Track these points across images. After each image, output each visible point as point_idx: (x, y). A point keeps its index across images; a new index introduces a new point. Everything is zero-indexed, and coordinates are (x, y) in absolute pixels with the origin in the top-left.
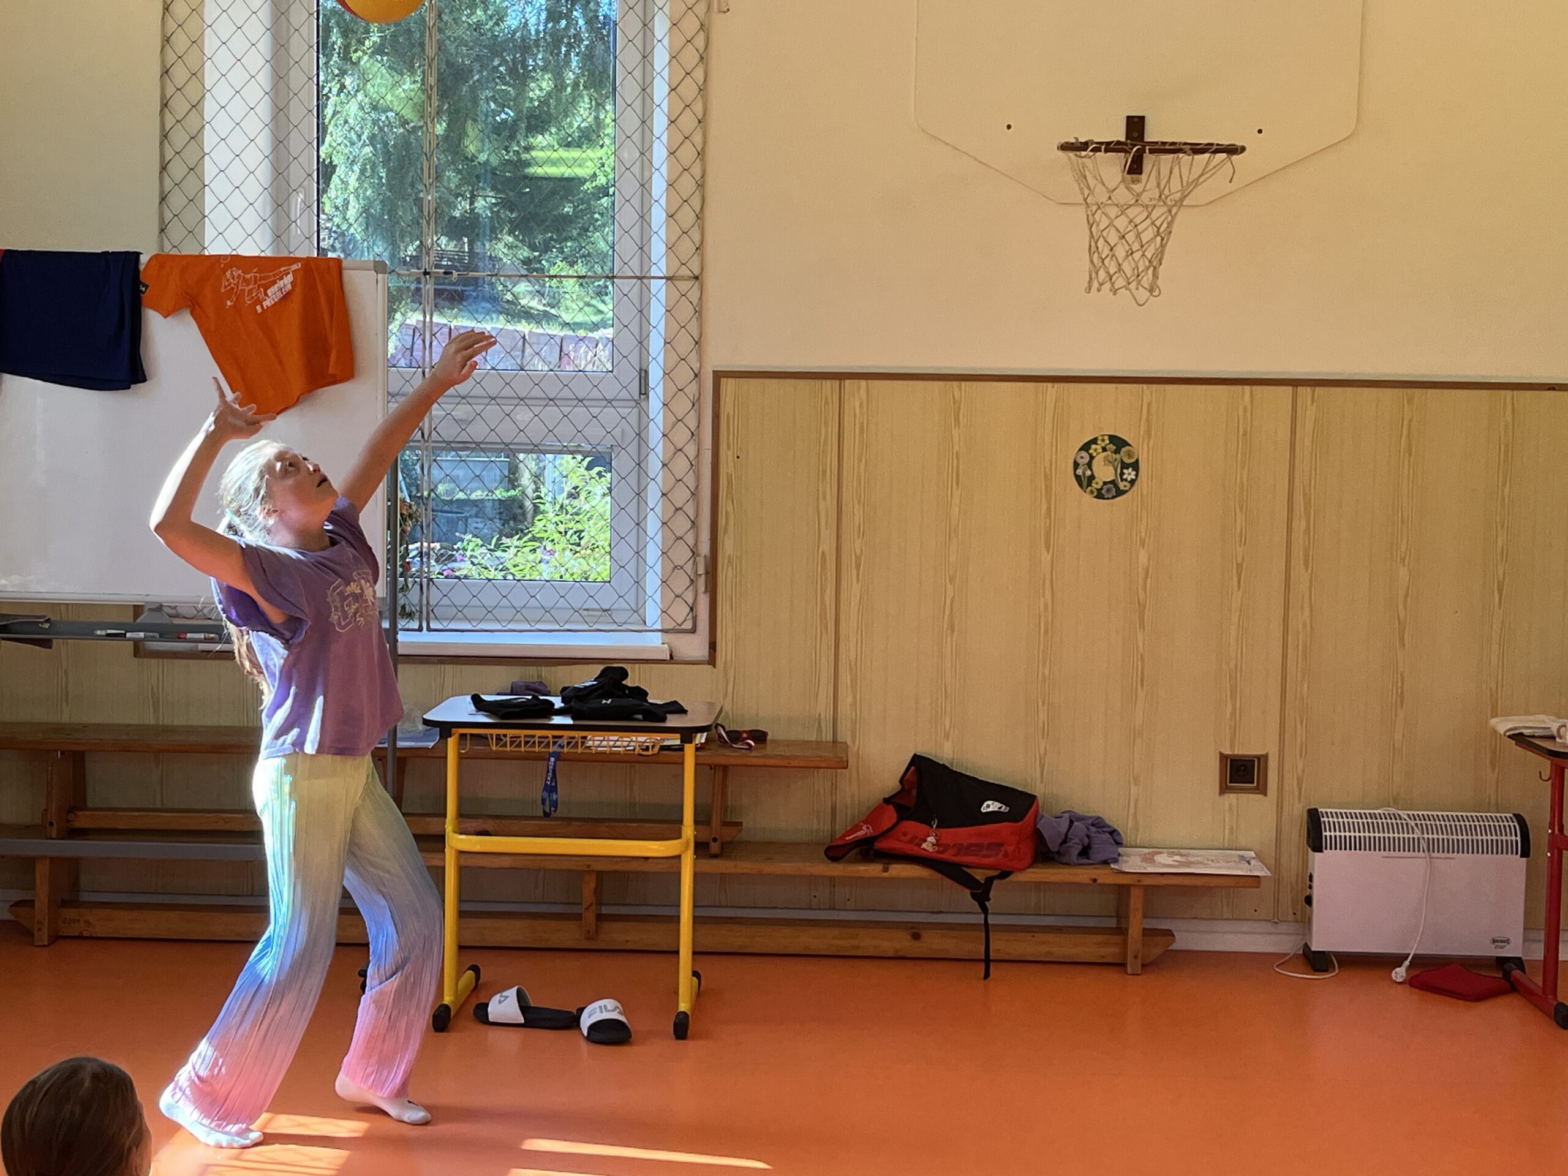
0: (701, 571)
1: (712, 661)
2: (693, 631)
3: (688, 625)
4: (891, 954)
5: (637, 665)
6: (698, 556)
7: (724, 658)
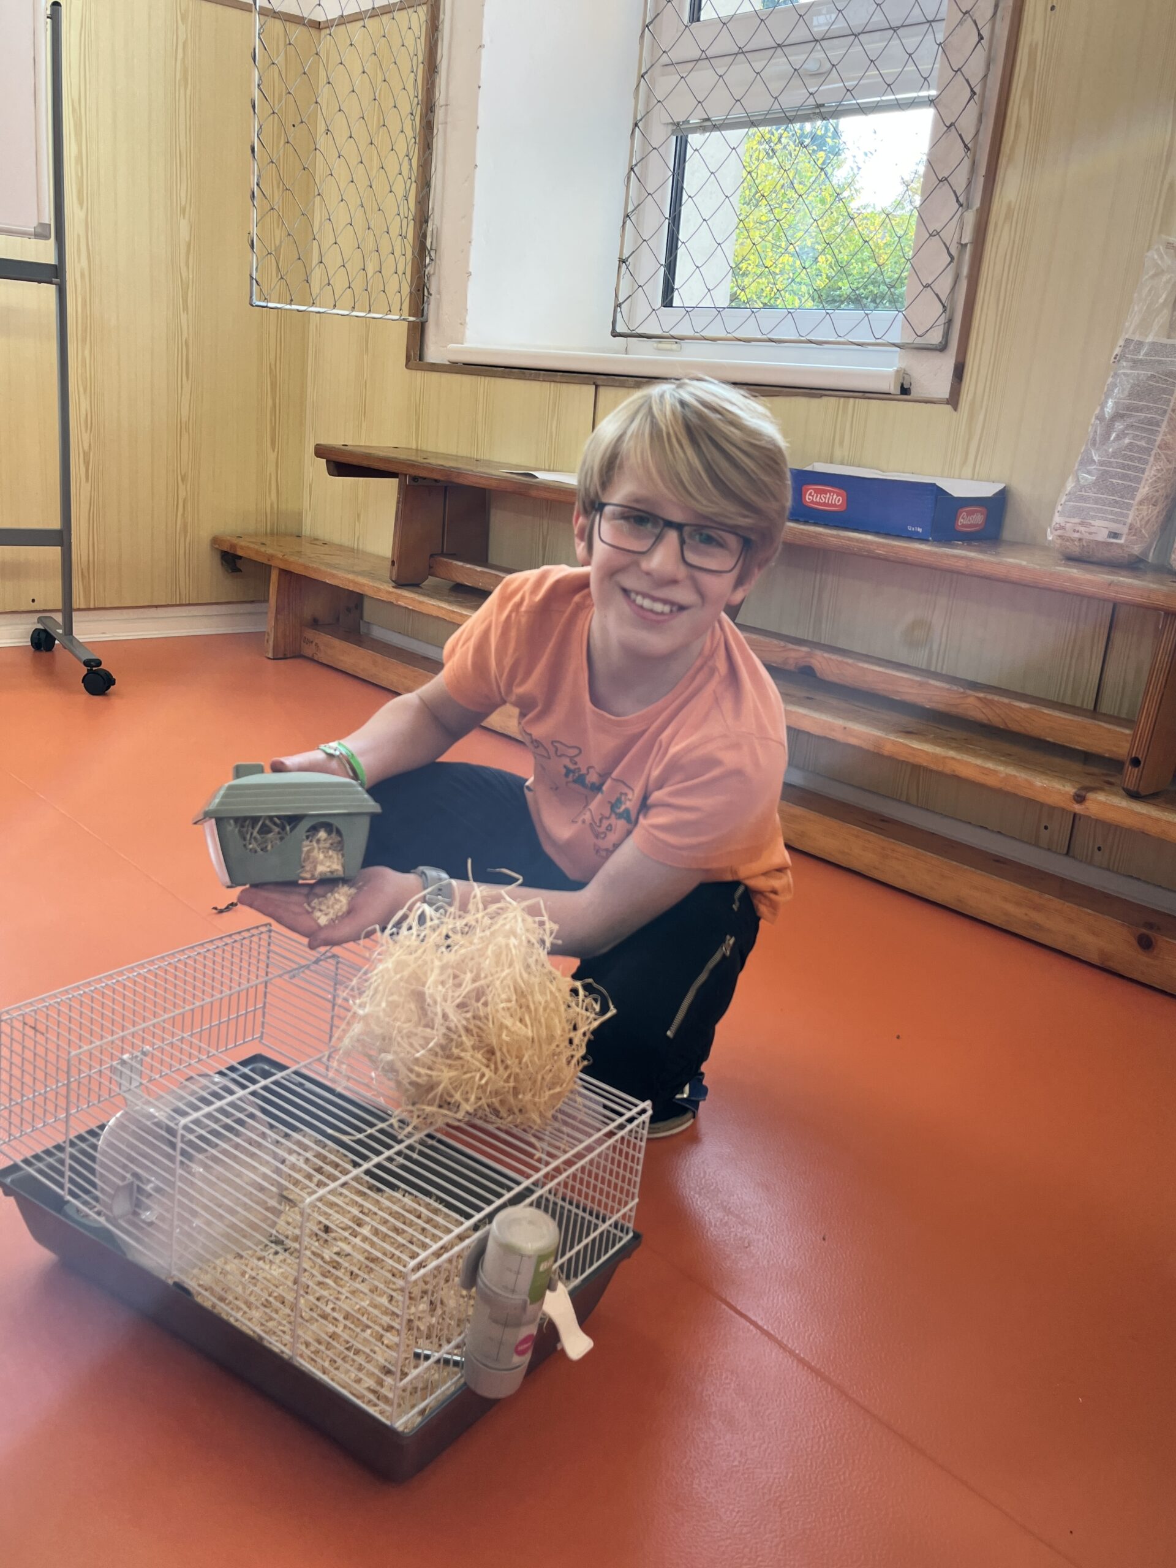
0: (967, 238)
1: (954, 400)
2: (942, 348)
3: (936, 338)
4: (1095, 959)
5: (851, 400)
6: (968, 207)
7: (970, 397)
